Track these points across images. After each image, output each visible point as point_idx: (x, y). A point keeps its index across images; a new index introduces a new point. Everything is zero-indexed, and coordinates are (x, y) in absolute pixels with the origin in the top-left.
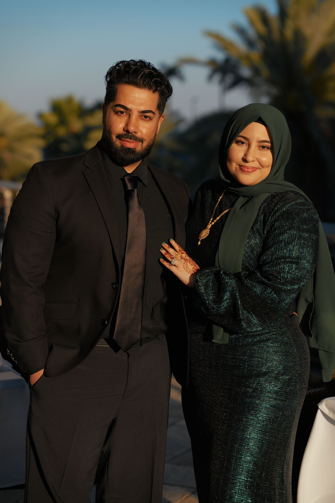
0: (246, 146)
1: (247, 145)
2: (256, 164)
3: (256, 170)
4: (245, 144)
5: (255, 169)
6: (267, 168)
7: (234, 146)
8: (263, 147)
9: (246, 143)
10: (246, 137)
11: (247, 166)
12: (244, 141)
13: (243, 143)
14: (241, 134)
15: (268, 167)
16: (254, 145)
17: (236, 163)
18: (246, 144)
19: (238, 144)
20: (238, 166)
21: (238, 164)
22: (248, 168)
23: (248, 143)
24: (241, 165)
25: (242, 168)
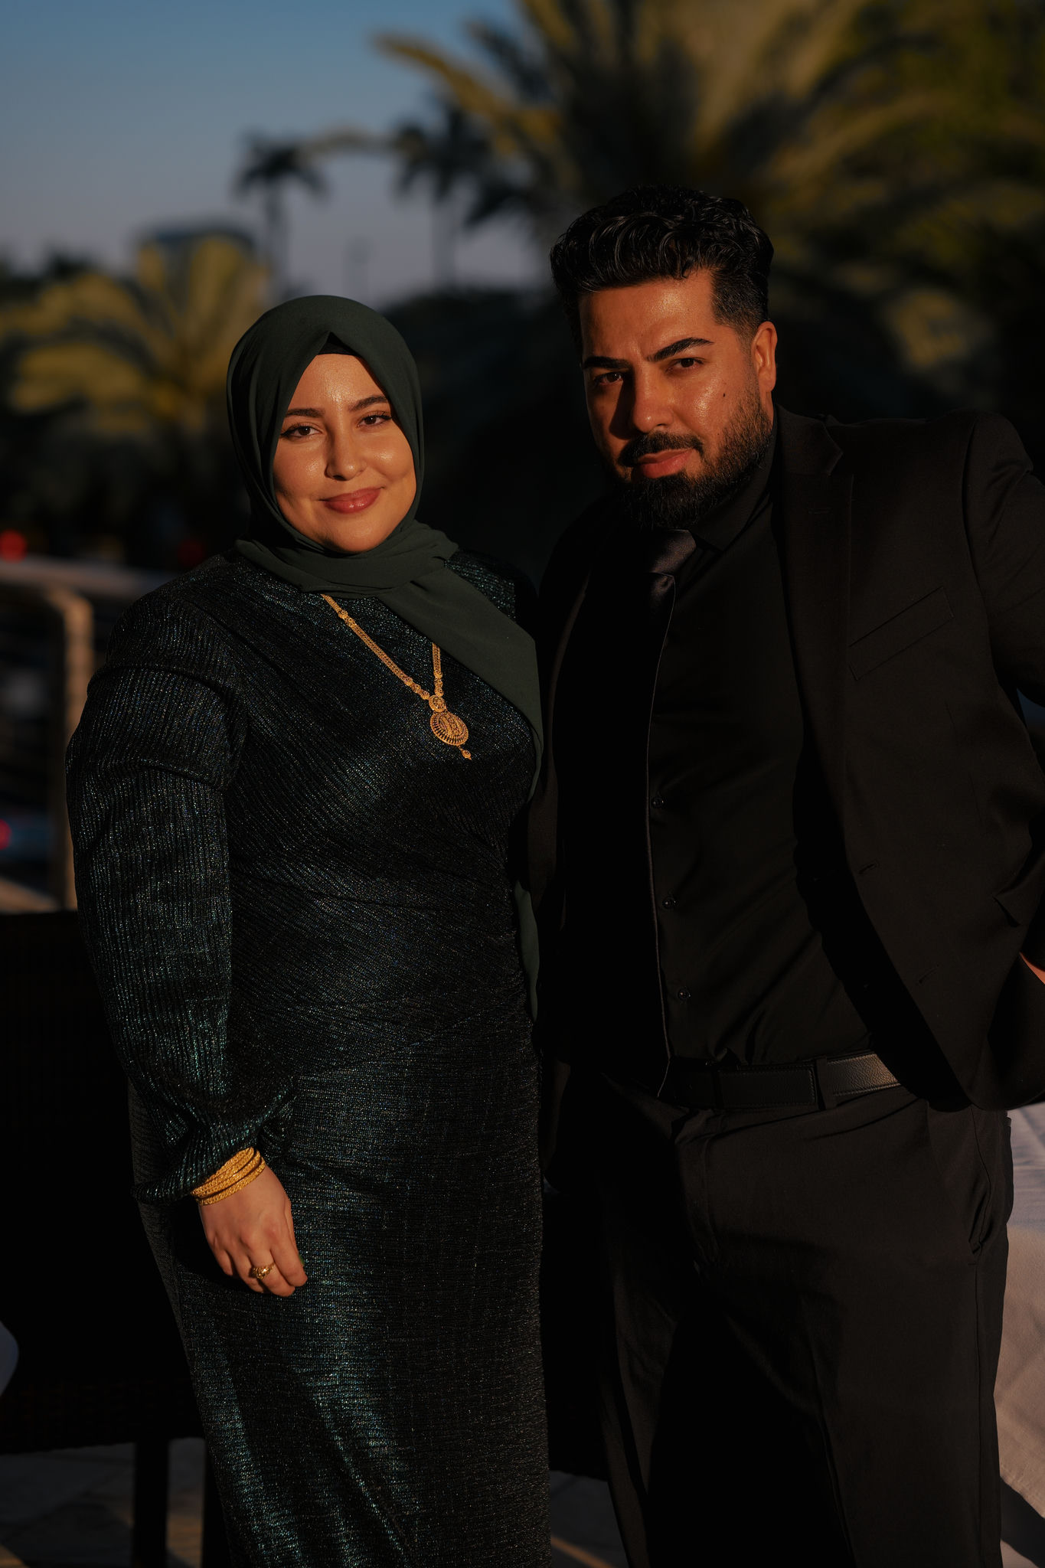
0: (321, 435)
1: (322, 430)
2: (371, 479)
3: (376, 497)
4: (312, 432)
5: (371, 495)
6: (405, 480)
7: (283, 446)
8: (369, 420)
9: (314, 426)
10: (311, 409)
11: (349, 494)
12: (308, 425)
13: (304, 431)
14: (294, 404)
15: (404, 474)
16: (342, 423)
17: (310, 498)
18: (316, 432)
19: (294, 438)
20: (319, 505)
21: (317, 498)
22: (352, 497)
23: (323, 426)
24: (329, 495)
25: (337, 504)
